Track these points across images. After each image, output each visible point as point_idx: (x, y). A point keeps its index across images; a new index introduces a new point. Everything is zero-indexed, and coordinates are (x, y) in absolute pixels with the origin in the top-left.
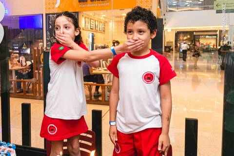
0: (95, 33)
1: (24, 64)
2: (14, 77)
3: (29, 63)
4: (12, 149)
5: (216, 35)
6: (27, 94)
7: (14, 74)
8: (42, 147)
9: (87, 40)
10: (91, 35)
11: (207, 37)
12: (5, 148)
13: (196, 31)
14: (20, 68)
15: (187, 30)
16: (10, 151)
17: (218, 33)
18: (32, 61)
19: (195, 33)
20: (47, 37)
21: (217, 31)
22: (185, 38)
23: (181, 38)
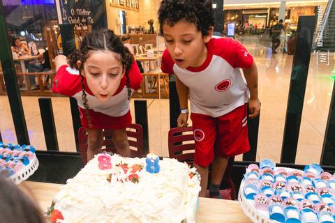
0: (126, 11)
1: (35, 52)
2: (25, 71)
3: (42, 51)
4: (30, 153)
5: (266, 14)
6: (45, 91)
7: (23, 65)
8: (74, 150)
9: (117, 20)
10: (121, 13)
11: (257, 16)
12: (19, 152)
13: (245, 10)
14: (31, 57)
15: (236, 8)
16: (28, 155)
17: (268, 11)
18: (47, 49)
19: (243, 12)
20: (62, 17)
21: (267, 9)
22: (233, 18)
23: (228, 18)
